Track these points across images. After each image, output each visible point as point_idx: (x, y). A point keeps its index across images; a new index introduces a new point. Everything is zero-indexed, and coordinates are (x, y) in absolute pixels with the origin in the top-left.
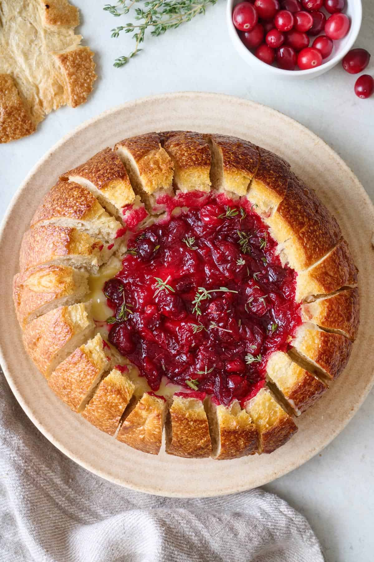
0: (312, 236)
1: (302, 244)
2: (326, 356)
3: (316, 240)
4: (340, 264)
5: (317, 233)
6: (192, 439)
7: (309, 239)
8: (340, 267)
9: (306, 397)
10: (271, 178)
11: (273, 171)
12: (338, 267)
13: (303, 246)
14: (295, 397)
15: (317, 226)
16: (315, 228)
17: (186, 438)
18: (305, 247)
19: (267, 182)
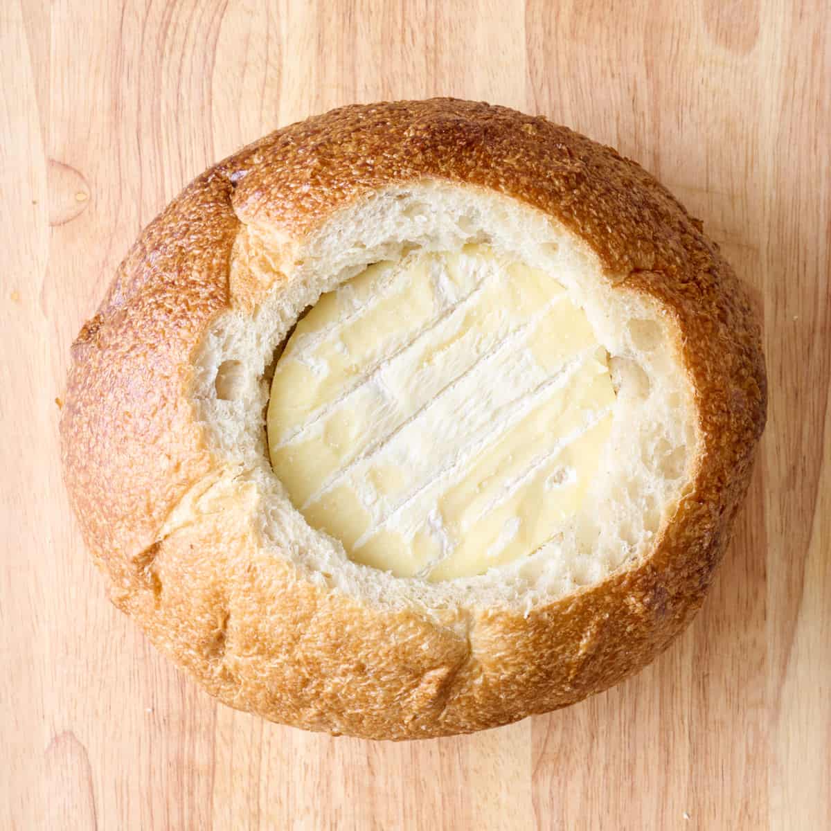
0: (585, 209)
1: (576, 231)
2: (713, 401)
3: (598, 213)
4: (655, 239)
5: (592, 198)
6: (562, 647)
7: (584, 217)
8: (660, 244)
9: (724, 475)
10: (446, 161)
11: (443, 145)
12: (656, 247)
13: (580, 234)
14: (707, 487)
15: (583, 184)
16: (583, 188)
17: (549, 652)
18: (585, 236)
19: (444, 173)
